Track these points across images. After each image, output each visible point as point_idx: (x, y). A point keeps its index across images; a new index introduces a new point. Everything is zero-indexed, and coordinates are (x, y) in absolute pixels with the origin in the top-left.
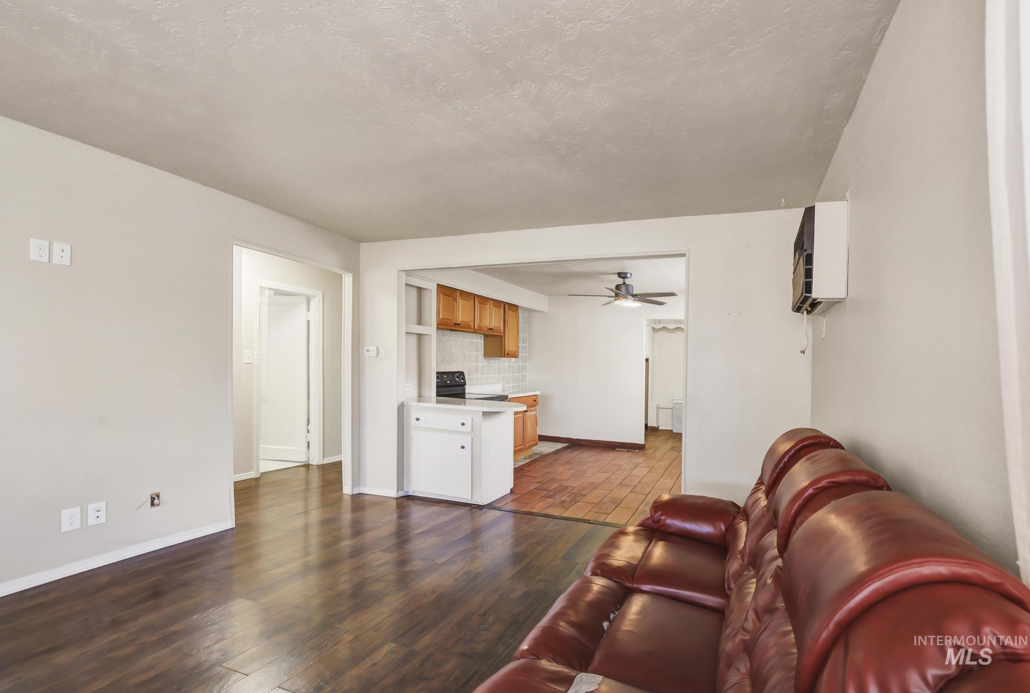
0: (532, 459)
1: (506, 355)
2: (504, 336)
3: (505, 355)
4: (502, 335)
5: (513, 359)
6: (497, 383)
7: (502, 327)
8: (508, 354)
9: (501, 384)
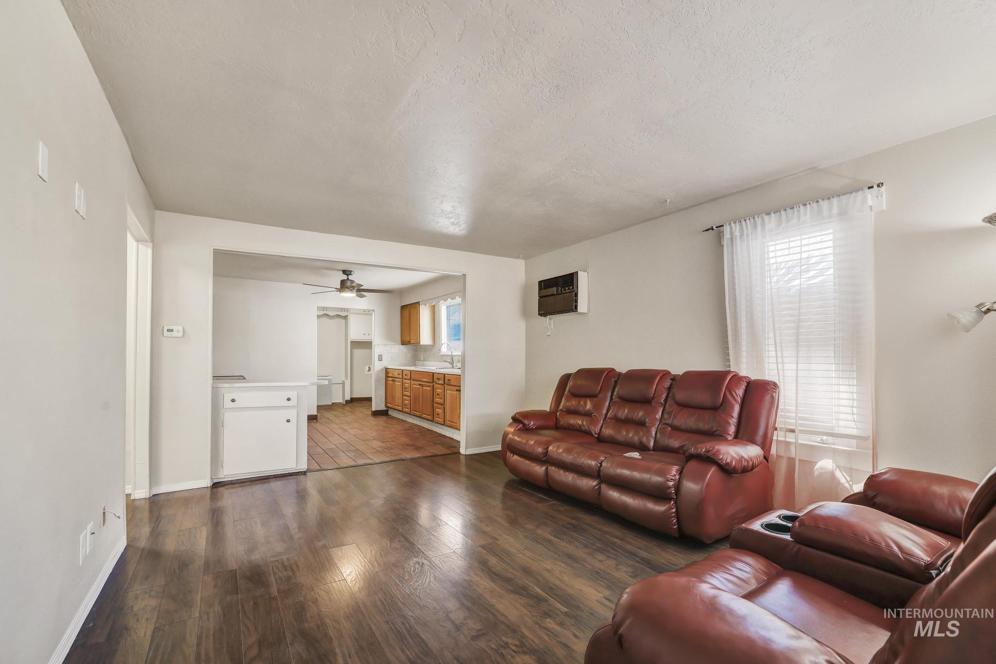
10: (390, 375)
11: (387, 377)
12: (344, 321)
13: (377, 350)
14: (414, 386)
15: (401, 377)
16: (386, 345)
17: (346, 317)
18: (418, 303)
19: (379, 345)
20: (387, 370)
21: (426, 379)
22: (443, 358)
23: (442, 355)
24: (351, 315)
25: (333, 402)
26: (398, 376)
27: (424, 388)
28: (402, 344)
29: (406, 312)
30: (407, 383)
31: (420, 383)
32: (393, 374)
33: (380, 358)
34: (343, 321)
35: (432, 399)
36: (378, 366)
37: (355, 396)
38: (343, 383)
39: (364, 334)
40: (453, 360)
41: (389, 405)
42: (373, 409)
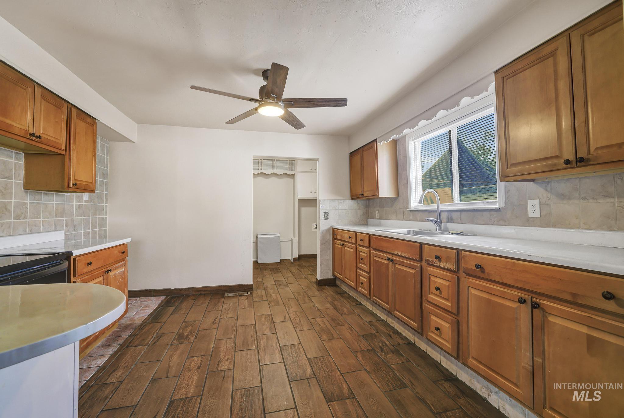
0: (120, 342)
1: (71, 186)
2: (67, 157)
3: (68, 186)
4: (63, 153)
5: (86, 196)
6: (56, 230)
7: (63, 140)
8: (75, 184)
9: (63, 232)
10: (338, 237)
11: (334, 239)
12: (292, 180)
13: (322, 207)
14: (375, 258)
15: (353, 241)
16: (333, 200)
17: (293, 176)
18: (376, 140)
19: (324, 200)
20: (334, 232)
21: (402, 252)
22: (415, 215)
23: (411, 211)
24: (298, 173)
25: (282, 258)
26: (350, 240)
27: (397, 266)
28: (352, 199)
29: (358, 157)
30: (364, 252)
31: (390, 257)
32: (342, 236)
33: (326, 216)
34: (290, 180)
35: (418, 291)
36: (324, 225)
37: (303, 253)
38: (291, 241)
39: (311, 192)
40: (440, 219)
41: (337, 274)
42: (319, 278)
